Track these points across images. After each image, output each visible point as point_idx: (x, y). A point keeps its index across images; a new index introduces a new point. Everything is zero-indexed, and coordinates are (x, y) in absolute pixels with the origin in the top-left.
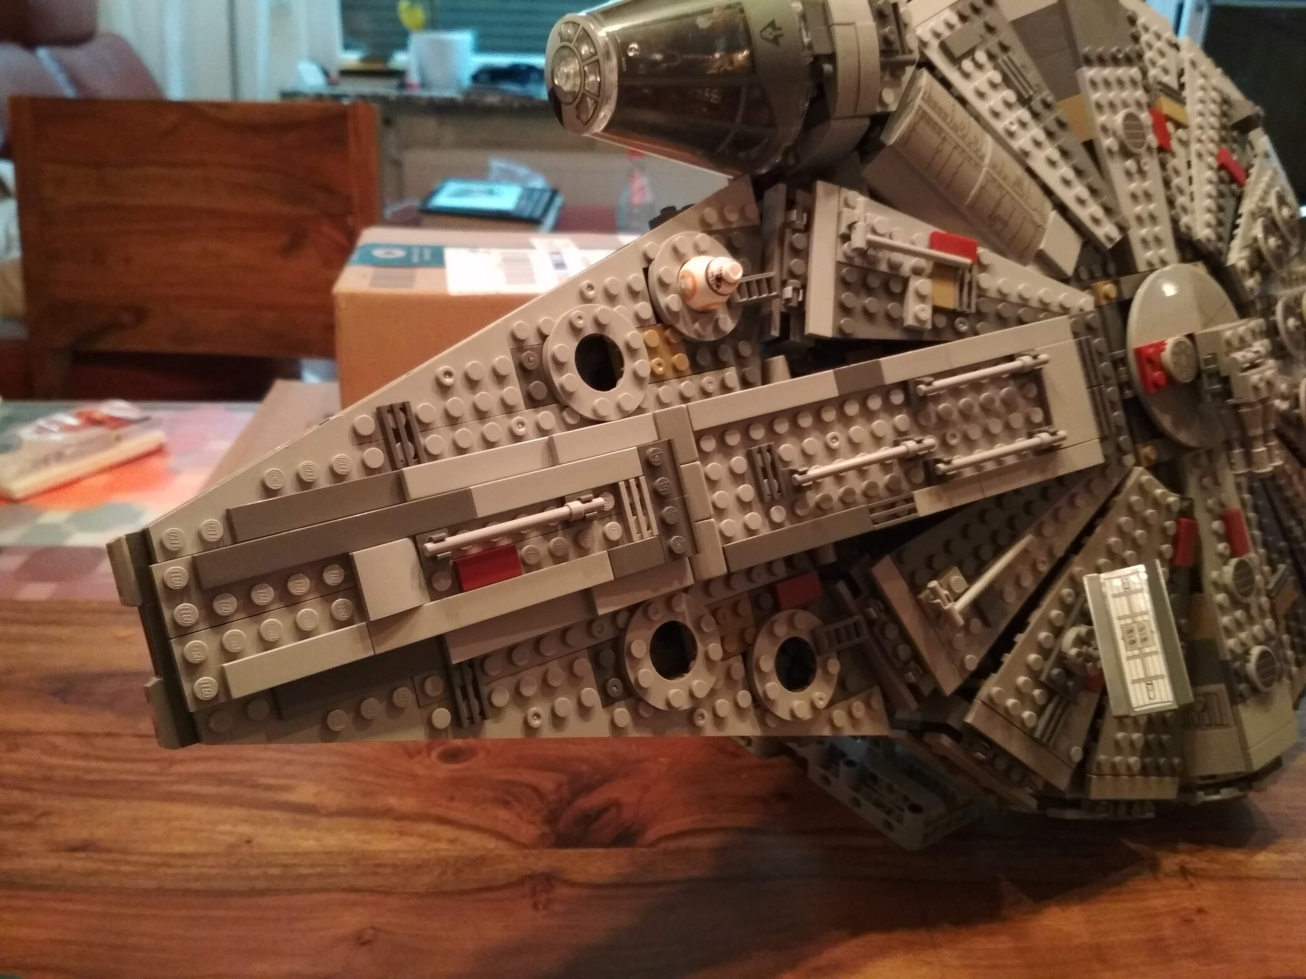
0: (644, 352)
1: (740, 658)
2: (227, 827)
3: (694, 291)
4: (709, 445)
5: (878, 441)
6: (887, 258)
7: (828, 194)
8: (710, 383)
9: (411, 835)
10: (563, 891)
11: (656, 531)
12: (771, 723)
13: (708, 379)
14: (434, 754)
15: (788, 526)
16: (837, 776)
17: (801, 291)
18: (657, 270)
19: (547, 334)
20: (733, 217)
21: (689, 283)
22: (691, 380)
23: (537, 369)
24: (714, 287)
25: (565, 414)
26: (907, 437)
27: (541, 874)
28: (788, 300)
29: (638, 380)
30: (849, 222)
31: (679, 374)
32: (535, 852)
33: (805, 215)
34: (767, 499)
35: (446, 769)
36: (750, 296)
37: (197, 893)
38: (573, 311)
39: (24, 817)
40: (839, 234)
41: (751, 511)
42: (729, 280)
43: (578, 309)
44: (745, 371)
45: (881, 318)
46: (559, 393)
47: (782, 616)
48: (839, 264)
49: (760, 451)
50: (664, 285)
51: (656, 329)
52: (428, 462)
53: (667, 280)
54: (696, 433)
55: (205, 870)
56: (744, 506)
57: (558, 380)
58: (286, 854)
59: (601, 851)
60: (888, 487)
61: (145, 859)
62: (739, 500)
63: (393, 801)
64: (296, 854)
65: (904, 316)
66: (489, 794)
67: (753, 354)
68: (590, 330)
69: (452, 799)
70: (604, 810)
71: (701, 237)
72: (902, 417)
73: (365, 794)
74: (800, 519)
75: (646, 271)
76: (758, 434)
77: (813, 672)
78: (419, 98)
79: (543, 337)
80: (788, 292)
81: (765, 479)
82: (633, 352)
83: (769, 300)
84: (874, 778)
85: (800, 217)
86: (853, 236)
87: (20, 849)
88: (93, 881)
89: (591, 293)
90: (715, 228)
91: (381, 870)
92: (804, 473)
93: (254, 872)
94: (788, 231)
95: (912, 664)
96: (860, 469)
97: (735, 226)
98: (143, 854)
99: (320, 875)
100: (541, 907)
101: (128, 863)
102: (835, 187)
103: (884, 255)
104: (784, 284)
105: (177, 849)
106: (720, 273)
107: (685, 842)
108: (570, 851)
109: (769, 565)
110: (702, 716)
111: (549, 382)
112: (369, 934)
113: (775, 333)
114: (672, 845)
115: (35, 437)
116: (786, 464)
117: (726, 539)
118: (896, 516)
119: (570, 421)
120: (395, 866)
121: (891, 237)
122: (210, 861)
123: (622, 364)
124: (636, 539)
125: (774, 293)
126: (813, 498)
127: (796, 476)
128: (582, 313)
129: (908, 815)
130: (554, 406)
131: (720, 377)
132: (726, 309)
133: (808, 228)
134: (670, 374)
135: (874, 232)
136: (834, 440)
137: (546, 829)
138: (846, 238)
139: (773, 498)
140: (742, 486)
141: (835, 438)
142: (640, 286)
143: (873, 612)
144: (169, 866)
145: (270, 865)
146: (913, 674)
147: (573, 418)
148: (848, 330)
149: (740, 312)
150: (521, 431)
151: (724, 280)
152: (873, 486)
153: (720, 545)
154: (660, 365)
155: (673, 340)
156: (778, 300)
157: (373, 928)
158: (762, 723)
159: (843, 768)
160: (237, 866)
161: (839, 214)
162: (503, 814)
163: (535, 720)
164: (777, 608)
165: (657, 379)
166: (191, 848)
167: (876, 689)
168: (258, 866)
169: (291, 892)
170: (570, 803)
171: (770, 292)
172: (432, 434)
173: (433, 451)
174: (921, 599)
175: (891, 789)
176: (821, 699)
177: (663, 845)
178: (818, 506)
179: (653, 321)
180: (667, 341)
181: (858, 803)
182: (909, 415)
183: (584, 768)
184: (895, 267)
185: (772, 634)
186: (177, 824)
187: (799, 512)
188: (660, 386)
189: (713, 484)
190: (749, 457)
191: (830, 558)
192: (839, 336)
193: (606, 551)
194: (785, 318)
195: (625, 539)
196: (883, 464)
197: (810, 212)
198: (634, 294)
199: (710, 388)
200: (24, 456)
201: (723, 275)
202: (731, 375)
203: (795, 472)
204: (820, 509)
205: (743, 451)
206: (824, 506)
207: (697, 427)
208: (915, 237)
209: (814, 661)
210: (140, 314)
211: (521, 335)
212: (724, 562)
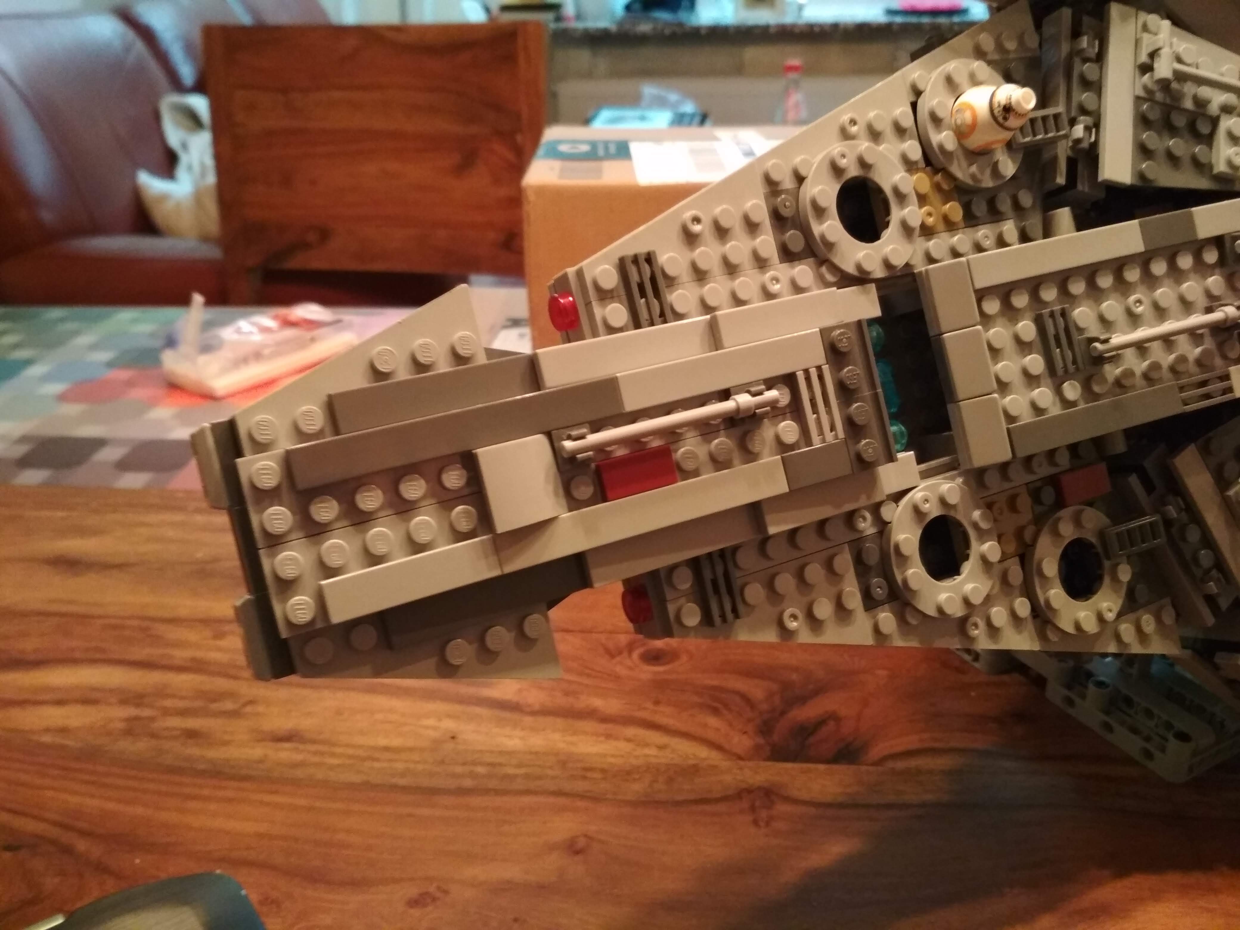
0: (914, 198)
1: (1017, 559)
2: (431, 722)
3: (973, 126)
4: (992, 306)
5: (1187, 306)
6: (1192, 94)
7: (1124, 18)
8: (986, 237)
9: (617, 738)
10: (782, 808)
11: (841, 434)
12: (1052, 636)
13: (984, 233)
14: (635, 655)
15: (1082, 406)
16: (1083, 697)
17: (1094, 130)
18: (926, 104)
19: (805, 176)
20: (1011, 45)
21: (968, 117)
22: (963, 233)
23: (793, 217)
24: (1000, 119)
25: (824, 269)
26: (1221, 302)
27: (759, 788)
28: (1078, 141)
29: (907, 230)
30: (1150, 49)
31: (950, 226)
32: (750, 764)
33: (1097, 43)
34: (1060, 371)
35: (648, 672)
36: (1035, 135)
37: (405, 789)
38: (836, 148)
39: (229, 705)
40: (1137, 64)
41: (1039, 387)
42: (1020, 111)
43: (840, 146)
44: (1024, 225)
45: (1186, 162)
46: (818, 244)
47: (1066, 513)
48: (1138, 99)
49: (1052, 315)
50: (936, 120)
51: (925, 173)
52: (675, 321)
53: (941, 114)
54: (976, 291)
55: (412, 766)
56: (1031, 379)
57: (818, 229)
58: (492, 752)
59: (822, 767)
60: (1199, 362)
61: (350, 751)
62: (1025, 373)
63: (597, 703)
64: (501, 753)
65: (1214, 161)
66: (696, 699)
67: (1033, 206)
68: (853, 171)
69: (657, 703)
70: (821, 722)
71: (979, 66)
72: (1214, 279)
73: (567, 694)
74: (1096, 397)
75: (914, 106)
76: (1049, 294)
77: (1099, 579)
78: (575, 30)
79: (800, 179)
80: (1079, 131)
81: (1057, 348)
82: (901, 197)
83: (1054, 141)
84: (1128, 701)
85: (1091, 44)
86: (1156, 65)
87: (227, 737)
88: (299, 773)
89: (854, 129)
90: (990, 57)
91: (589, 774)
92: (1106, 341)
93: (459, 769)
94: (1077, 61)
95: (1214, 572)
96: (1167, 340)
97: (1012, 56)
98: (347, 746)
99: (527, 776)
100: (762, 824)
101: (333, 755)
102: (1131, 10)
103: (1189, 89)
104: (1073, 122)
105: (382, 742)
106: (1008, 102)
107: (914, 763)
108: (789, 765)
109: (1051, 454)
110: (976, 625)
111: (806, 232)
112: (581, 842)
113: (1061, 180)
114: (900, 765)
115: (235, 337)
116: (1080, 330)
117: (1010, 419)
118: (1208, 396)
119: (830, 278)
120: (603, 771)
121: (1197, 68)
122: (416, 757)
123: (888, 212)
124: (817, 443)
125: (1062, 133)
126: (1112, 372)
127: (1097, 345)
128: (846, 151)
129: (1173, 744)
130: (811, 260)
131: (998, 231)
132: (1005, 150)
133: (1100, 58)
134: (941, 226)
135: (1179, 60)
136: (1138, 304)
137: (761, 740)
138: (1146, 68)
139: (1066, 371)
140: (1029, 357)
141: (1139, 301)
142: (908, 122)
143: (1172, 511)
144: (377, 760)
145: (474, 763)
146: (1216, 584)
147: (834, 275)
148: (1150, 176)
149: (1020, 156)
150: (775, 288)
151: (1014, 110)
152: (1182, 359)
153: (1004, 426)
154: (930, 214)
155: (945, 187)
156: (1064, 142)
157: (586, 836)
158: (1042, 636)
159: (1092, 688)
160: (442, 762)
161: (1137, 43)
162: (713, 721)
163: (792, 621)
164: (1060, 504)
165: (927, 231)
166: (396, 742)
167: (1167, 601)
168: (464, 764)
169: (497, 792)
170: (783, 713)
171: (1058, 130)
172: (677, 289)
173: (679, 309)
174: (1229, 496)
175: (1149, 714)
176: (1110, 610)
177: (890, 764)
178: (1118, 383)
179: (922, 164)
180: (937, 187)
181: (1108, 727)
182: (1222, 276)
183: (794, 676)
184: (1201, 104)
185: (1056, 533)
186: (379, 716)
187: (1096, 389)
188: (929, 240)
189: (995, 352)
190: (1039, 321)
191: (1120, 447)
192: (1138, 183)
193: (779, 457)
194: (1072, 163)
195: (802, 443)
196: (1193, 333)
197: (1103, 39)
198: (900, 131)
199: (987, 243)
200: (225, 355)
201: (1013, 104)
202: (1009, 228)
203: (1096, 340)
204: (1119, 384)
205: (1029, 315)
206: (1125, 382)
207: (979, 285)
208: (1224, 69)
209: (1100, 566)
210: (324, 234)
211: (775, 177)
212: (1009, 446)
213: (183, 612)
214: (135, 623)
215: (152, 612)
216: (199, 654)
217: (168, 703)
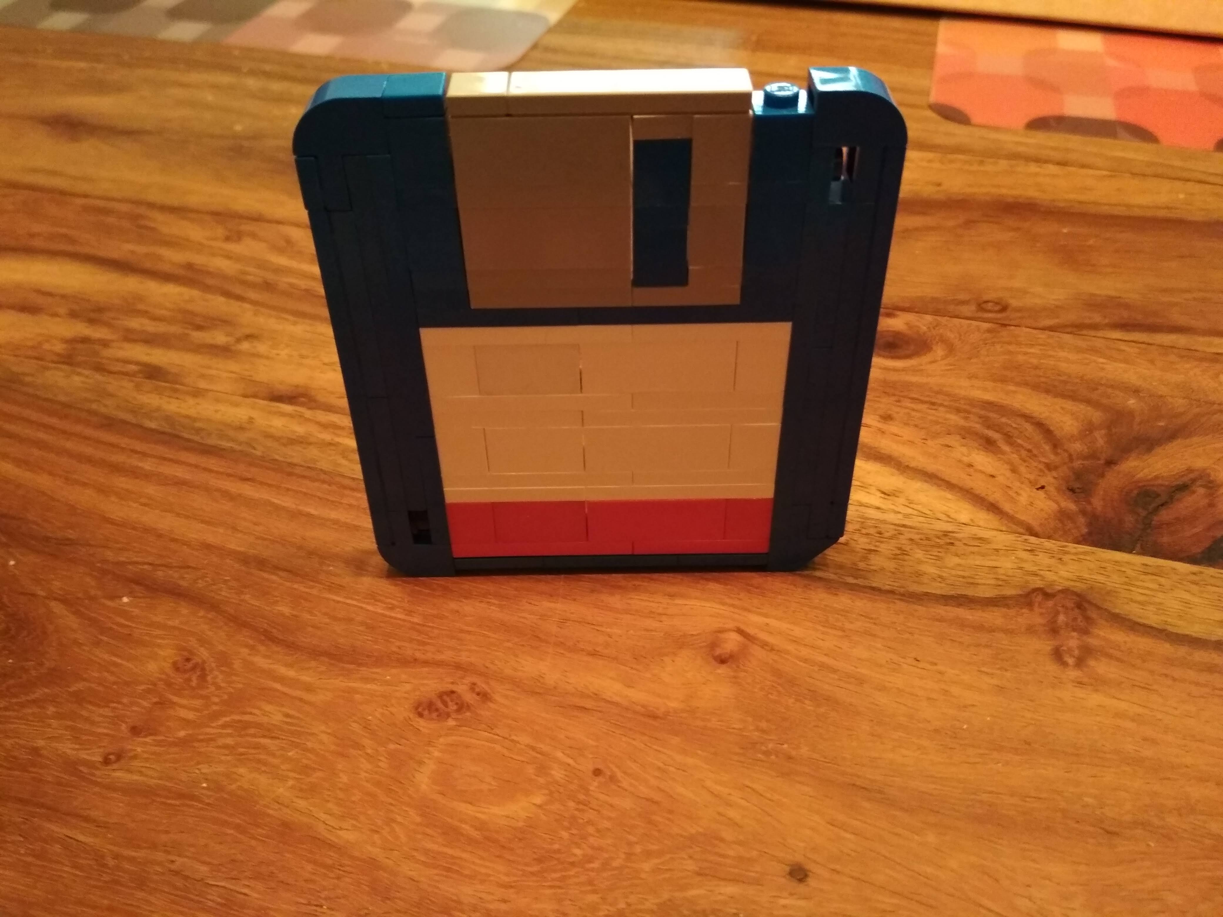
213: (193, 201)
214: (124, 208)
215: (153, 196)
216: (199, 259)
217: (135, 323)
